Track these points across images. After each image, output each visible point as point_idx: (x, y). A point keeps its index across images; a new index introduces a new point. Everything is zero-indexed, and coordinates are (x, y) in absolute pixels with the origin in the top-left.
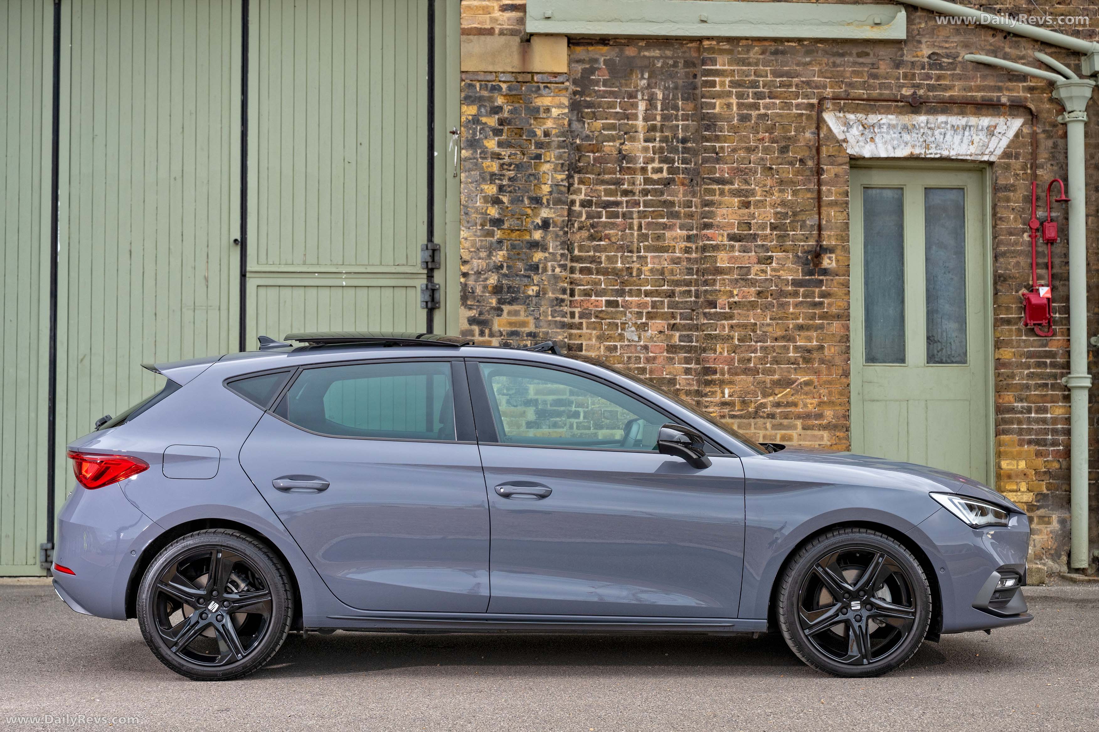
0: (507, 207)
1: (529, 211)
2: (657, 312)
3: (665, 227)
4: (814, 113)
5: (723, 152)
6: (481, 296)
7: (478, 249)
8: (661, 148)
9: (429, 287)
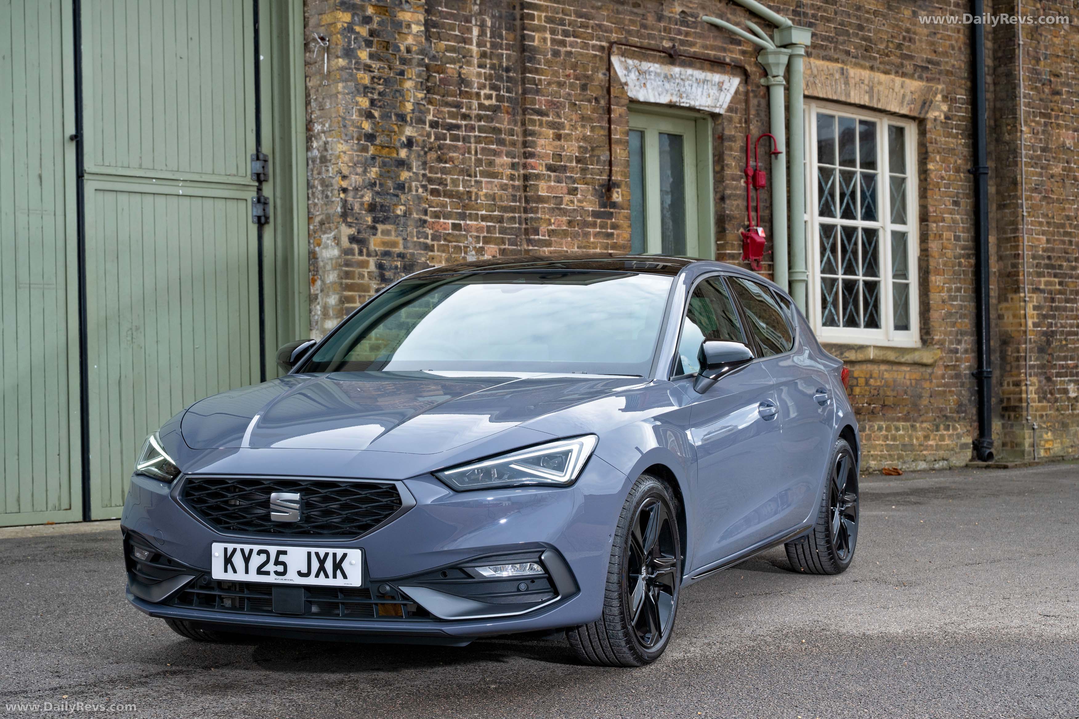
0: (378, 123)
1: (396, 129)
2: (491, 237)
3: (495, 153)
4: (605, 55)
5: (541, 85)
6: (359, 214)
7: (355, 165)
8: (491, 75)
9: (261, 201)
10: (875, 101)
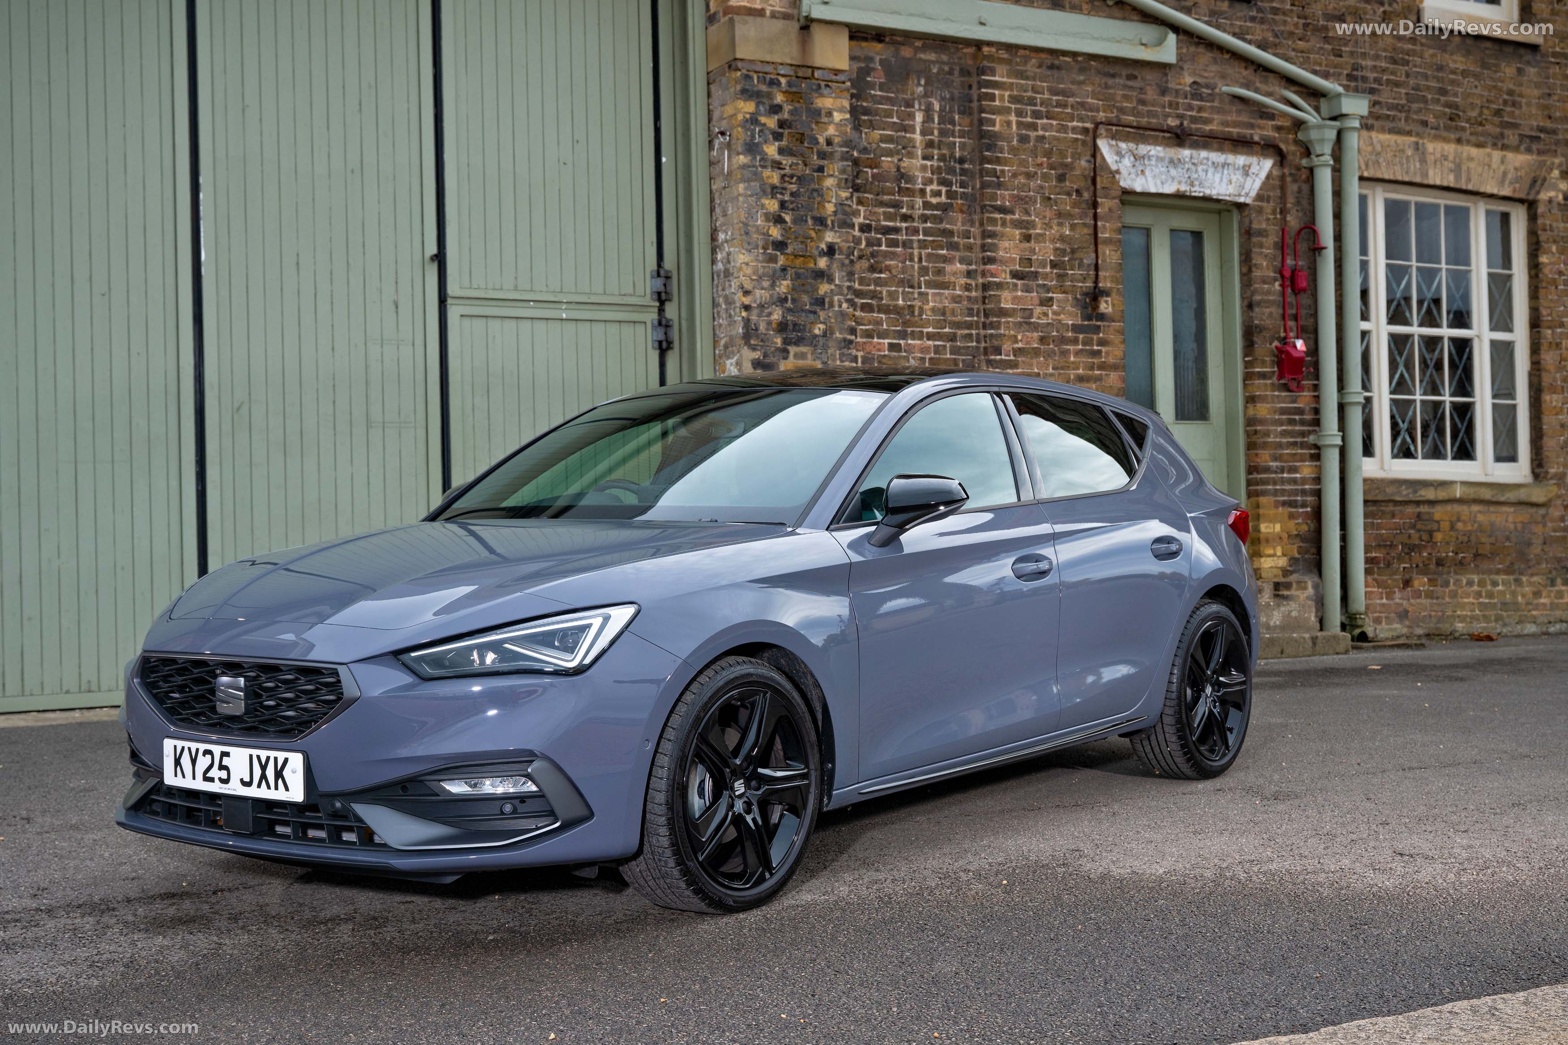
0: (790, 228)
1: (813, 234)
2: (939, 359)
3: (945, 259)
4: (1089, 139)
5: (1004, 178)
6: (765, 334)
7: (761, 278)
8: (939, 167)
9: (663, 324)
10: (1463, 180)
